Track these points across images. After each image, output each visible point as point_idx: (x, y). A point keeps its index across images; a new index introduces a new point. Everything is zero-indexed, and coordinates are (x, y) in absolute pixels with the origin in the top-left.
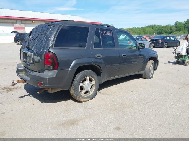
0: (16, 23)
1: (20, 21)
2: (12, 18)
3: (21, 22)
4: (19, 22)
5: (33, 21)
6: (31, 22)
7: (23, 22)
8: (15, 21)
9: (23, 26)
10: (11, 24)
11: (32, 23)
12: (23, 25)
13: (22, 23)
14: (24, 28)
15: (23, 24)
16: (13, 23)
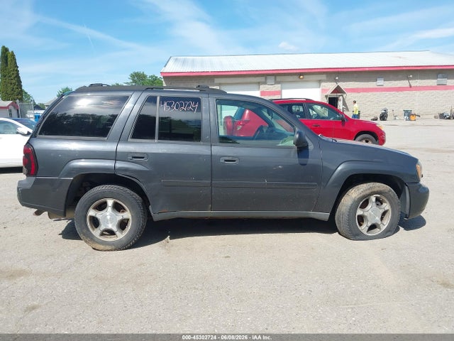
0: (265, 83)
1: (274, 77)
2: (257, 73)
3: (275, 79)
4: (271, 80)
5: (300, 74)
6: (296, 78)
7: (279, 79)
8: (262, 79)
9: (277, 87)
10: (256, 86)
11: (298, 80)
12: (279, 85)
13: (277, 82)
14: (280, 93)
15: (279, 83)
16: (259, 83)
